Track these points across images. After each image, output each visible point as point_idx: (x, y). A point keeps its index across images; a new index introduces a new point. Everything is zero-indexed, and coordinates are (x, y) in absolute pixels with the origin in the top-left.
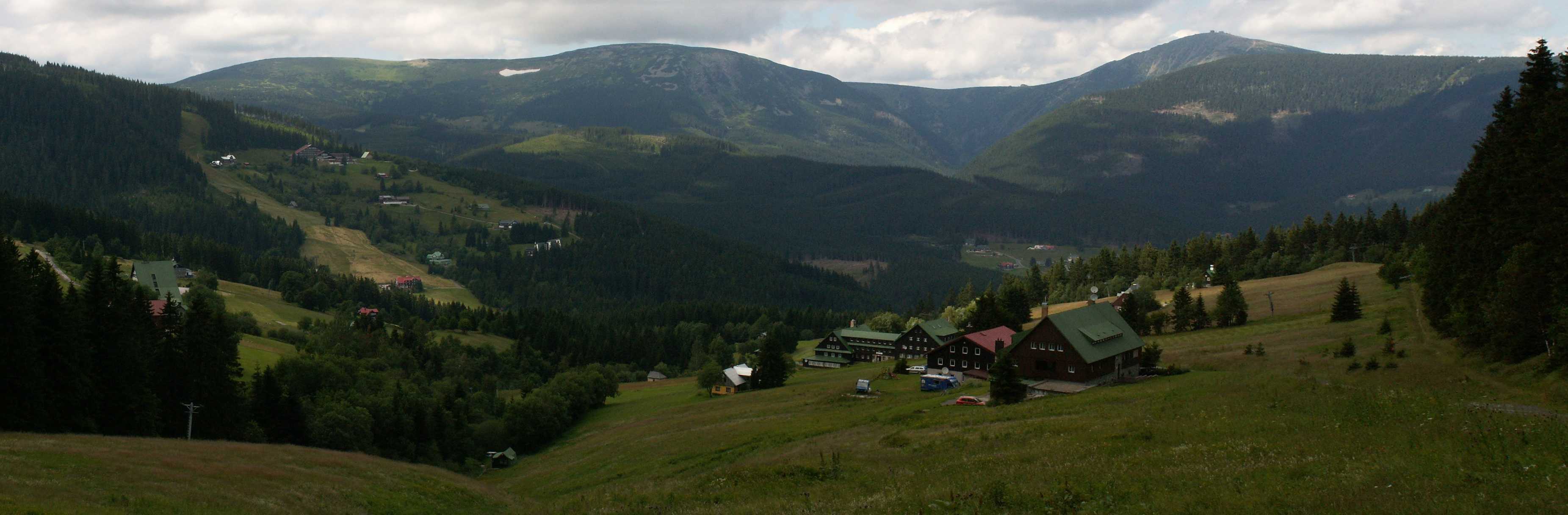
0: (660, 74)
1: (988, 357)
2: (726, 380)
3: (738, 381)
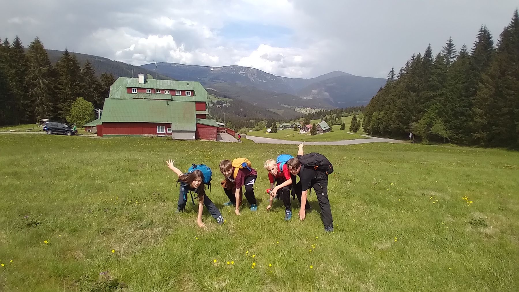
0: (242, 72)
1: (308, 129)
2: (267, 131)
3: (269, 132)
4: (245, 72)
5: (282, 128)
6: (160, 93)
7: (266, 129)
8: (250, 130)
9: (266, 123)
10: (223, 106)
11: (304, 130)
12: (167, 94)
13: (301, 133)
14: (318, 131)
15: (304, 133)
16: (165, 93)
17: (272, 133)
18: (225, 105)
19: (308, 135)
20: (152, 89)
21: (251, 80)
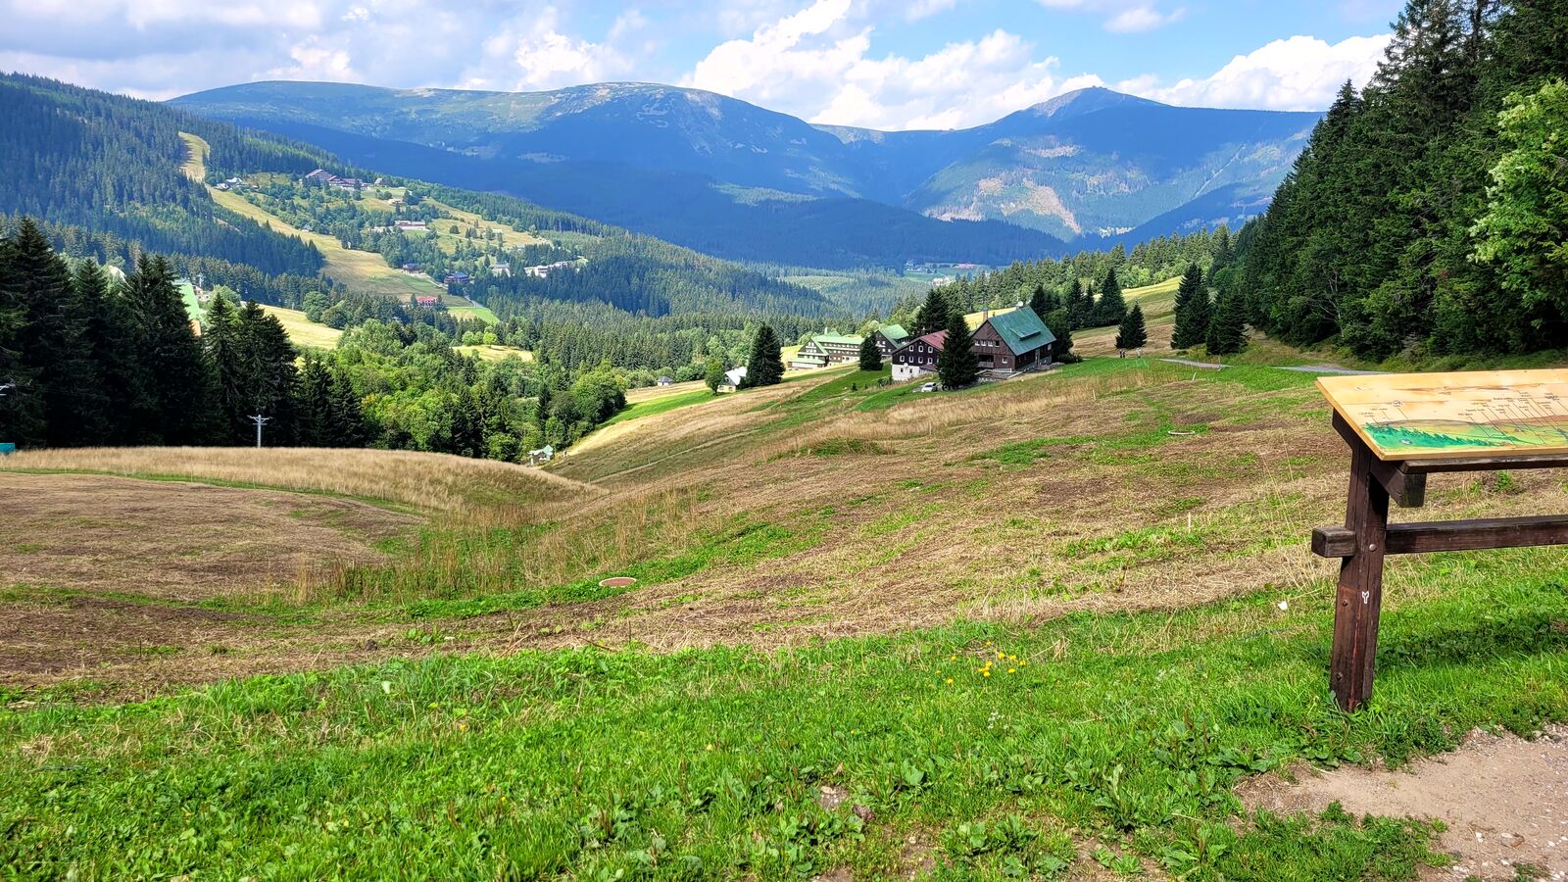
0: (652, 112)
1: (937, 354)
2: (728, 380)
4: (664, 112)
10: (554, 269)
14: (983, 363)
15: (912, 379)
17: (754, 386)
18: (566, 262)
21: (696, 150)
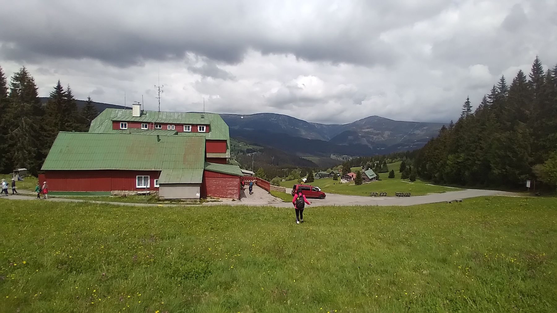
0: (273, 119)
1: (351, 178)
2: (303, 181)
3: (305, 181)
4: (276, 120)
5: (319, 177)
6: (161, 128)
7: (302, 178)
8: (283, 180)
9: (300, 172)
10: (253, 154)
11: (346, 179)
12: (171, 130)
13: (342, 182)
14: (363, 180)
15: (346, 183)
16: (168, 129)
17: (308, 182)
18: (255, 153)
19: (352, 185)
20: (149, 123)
21: (283, 128)
